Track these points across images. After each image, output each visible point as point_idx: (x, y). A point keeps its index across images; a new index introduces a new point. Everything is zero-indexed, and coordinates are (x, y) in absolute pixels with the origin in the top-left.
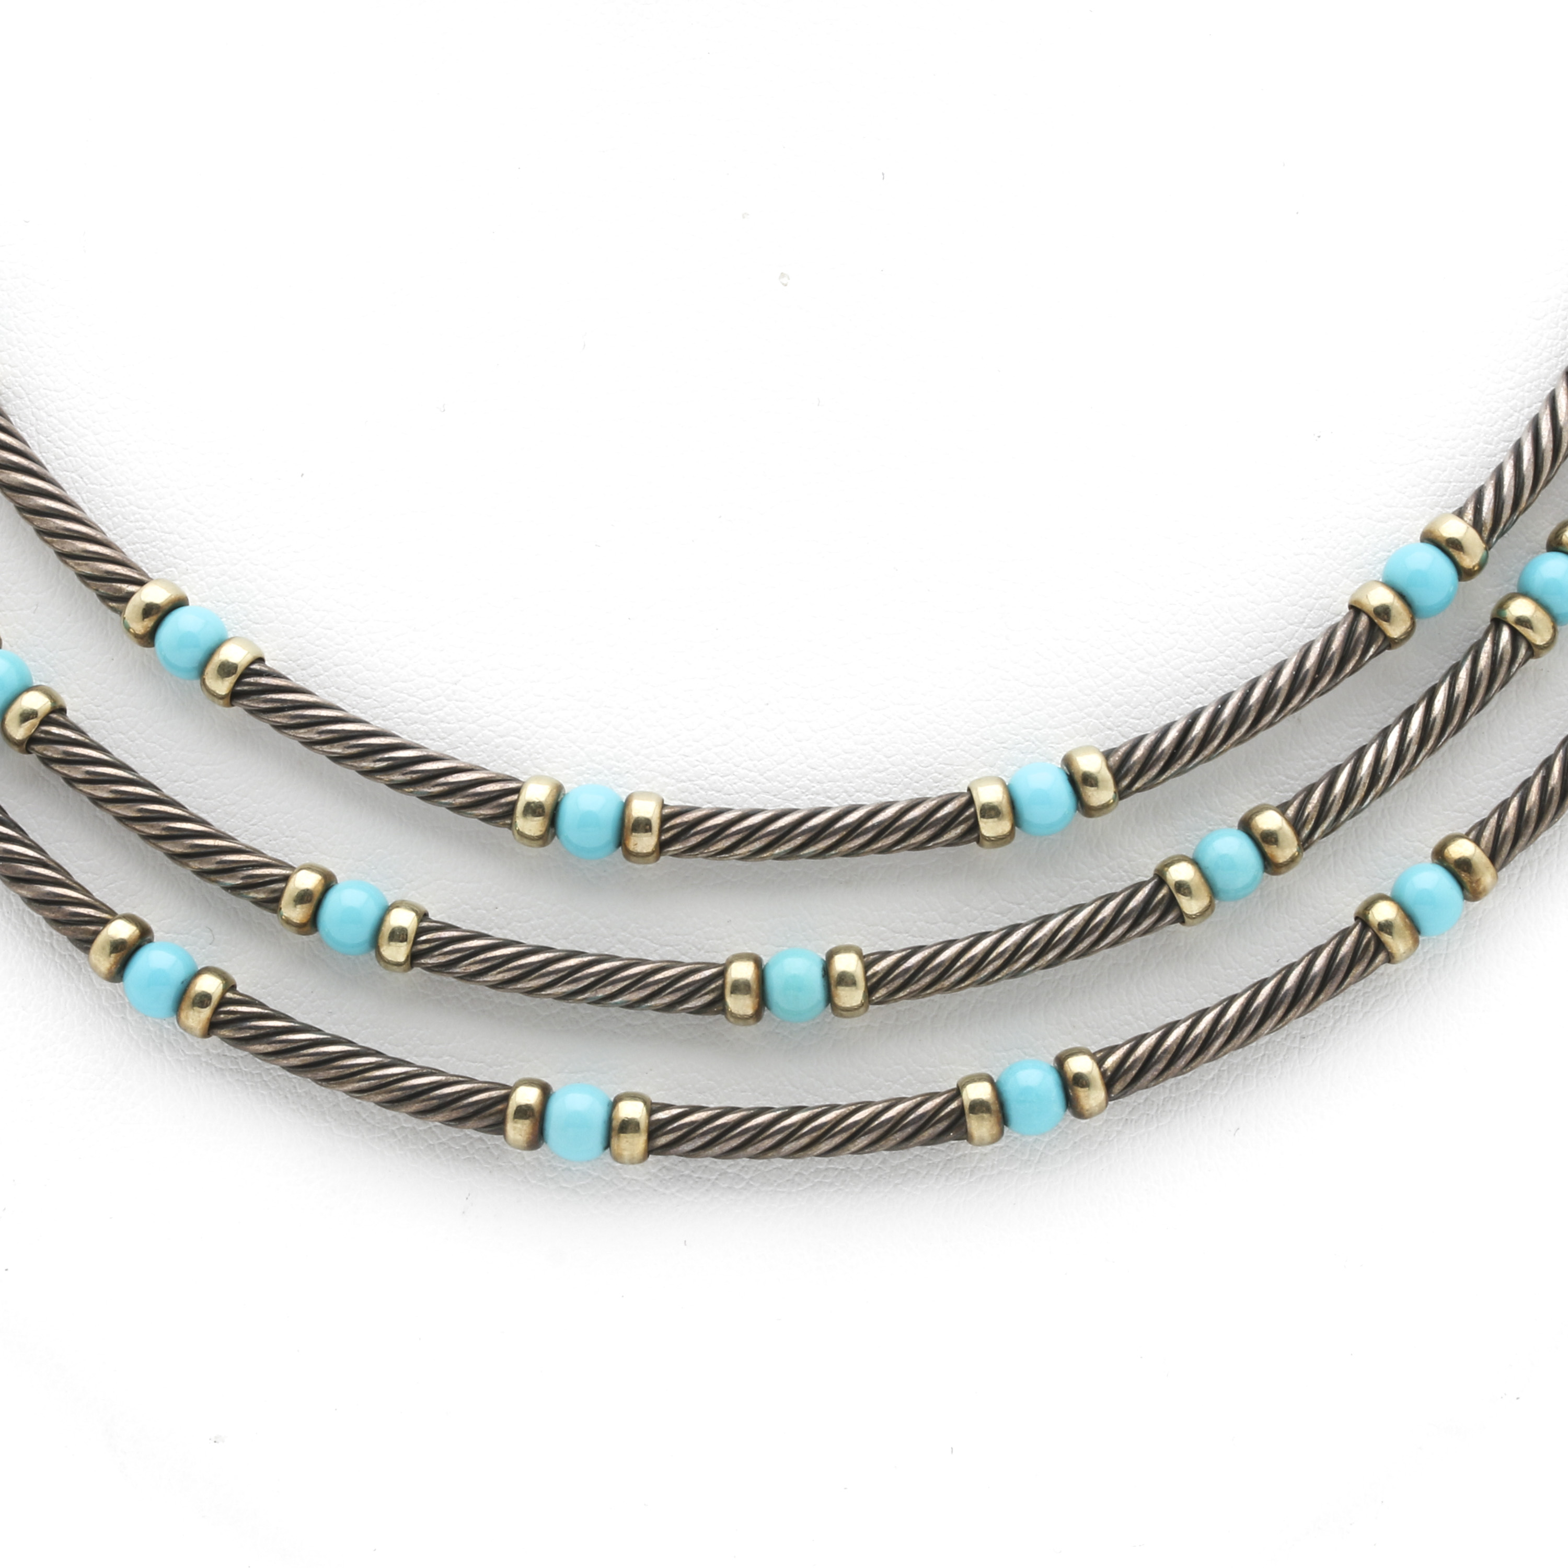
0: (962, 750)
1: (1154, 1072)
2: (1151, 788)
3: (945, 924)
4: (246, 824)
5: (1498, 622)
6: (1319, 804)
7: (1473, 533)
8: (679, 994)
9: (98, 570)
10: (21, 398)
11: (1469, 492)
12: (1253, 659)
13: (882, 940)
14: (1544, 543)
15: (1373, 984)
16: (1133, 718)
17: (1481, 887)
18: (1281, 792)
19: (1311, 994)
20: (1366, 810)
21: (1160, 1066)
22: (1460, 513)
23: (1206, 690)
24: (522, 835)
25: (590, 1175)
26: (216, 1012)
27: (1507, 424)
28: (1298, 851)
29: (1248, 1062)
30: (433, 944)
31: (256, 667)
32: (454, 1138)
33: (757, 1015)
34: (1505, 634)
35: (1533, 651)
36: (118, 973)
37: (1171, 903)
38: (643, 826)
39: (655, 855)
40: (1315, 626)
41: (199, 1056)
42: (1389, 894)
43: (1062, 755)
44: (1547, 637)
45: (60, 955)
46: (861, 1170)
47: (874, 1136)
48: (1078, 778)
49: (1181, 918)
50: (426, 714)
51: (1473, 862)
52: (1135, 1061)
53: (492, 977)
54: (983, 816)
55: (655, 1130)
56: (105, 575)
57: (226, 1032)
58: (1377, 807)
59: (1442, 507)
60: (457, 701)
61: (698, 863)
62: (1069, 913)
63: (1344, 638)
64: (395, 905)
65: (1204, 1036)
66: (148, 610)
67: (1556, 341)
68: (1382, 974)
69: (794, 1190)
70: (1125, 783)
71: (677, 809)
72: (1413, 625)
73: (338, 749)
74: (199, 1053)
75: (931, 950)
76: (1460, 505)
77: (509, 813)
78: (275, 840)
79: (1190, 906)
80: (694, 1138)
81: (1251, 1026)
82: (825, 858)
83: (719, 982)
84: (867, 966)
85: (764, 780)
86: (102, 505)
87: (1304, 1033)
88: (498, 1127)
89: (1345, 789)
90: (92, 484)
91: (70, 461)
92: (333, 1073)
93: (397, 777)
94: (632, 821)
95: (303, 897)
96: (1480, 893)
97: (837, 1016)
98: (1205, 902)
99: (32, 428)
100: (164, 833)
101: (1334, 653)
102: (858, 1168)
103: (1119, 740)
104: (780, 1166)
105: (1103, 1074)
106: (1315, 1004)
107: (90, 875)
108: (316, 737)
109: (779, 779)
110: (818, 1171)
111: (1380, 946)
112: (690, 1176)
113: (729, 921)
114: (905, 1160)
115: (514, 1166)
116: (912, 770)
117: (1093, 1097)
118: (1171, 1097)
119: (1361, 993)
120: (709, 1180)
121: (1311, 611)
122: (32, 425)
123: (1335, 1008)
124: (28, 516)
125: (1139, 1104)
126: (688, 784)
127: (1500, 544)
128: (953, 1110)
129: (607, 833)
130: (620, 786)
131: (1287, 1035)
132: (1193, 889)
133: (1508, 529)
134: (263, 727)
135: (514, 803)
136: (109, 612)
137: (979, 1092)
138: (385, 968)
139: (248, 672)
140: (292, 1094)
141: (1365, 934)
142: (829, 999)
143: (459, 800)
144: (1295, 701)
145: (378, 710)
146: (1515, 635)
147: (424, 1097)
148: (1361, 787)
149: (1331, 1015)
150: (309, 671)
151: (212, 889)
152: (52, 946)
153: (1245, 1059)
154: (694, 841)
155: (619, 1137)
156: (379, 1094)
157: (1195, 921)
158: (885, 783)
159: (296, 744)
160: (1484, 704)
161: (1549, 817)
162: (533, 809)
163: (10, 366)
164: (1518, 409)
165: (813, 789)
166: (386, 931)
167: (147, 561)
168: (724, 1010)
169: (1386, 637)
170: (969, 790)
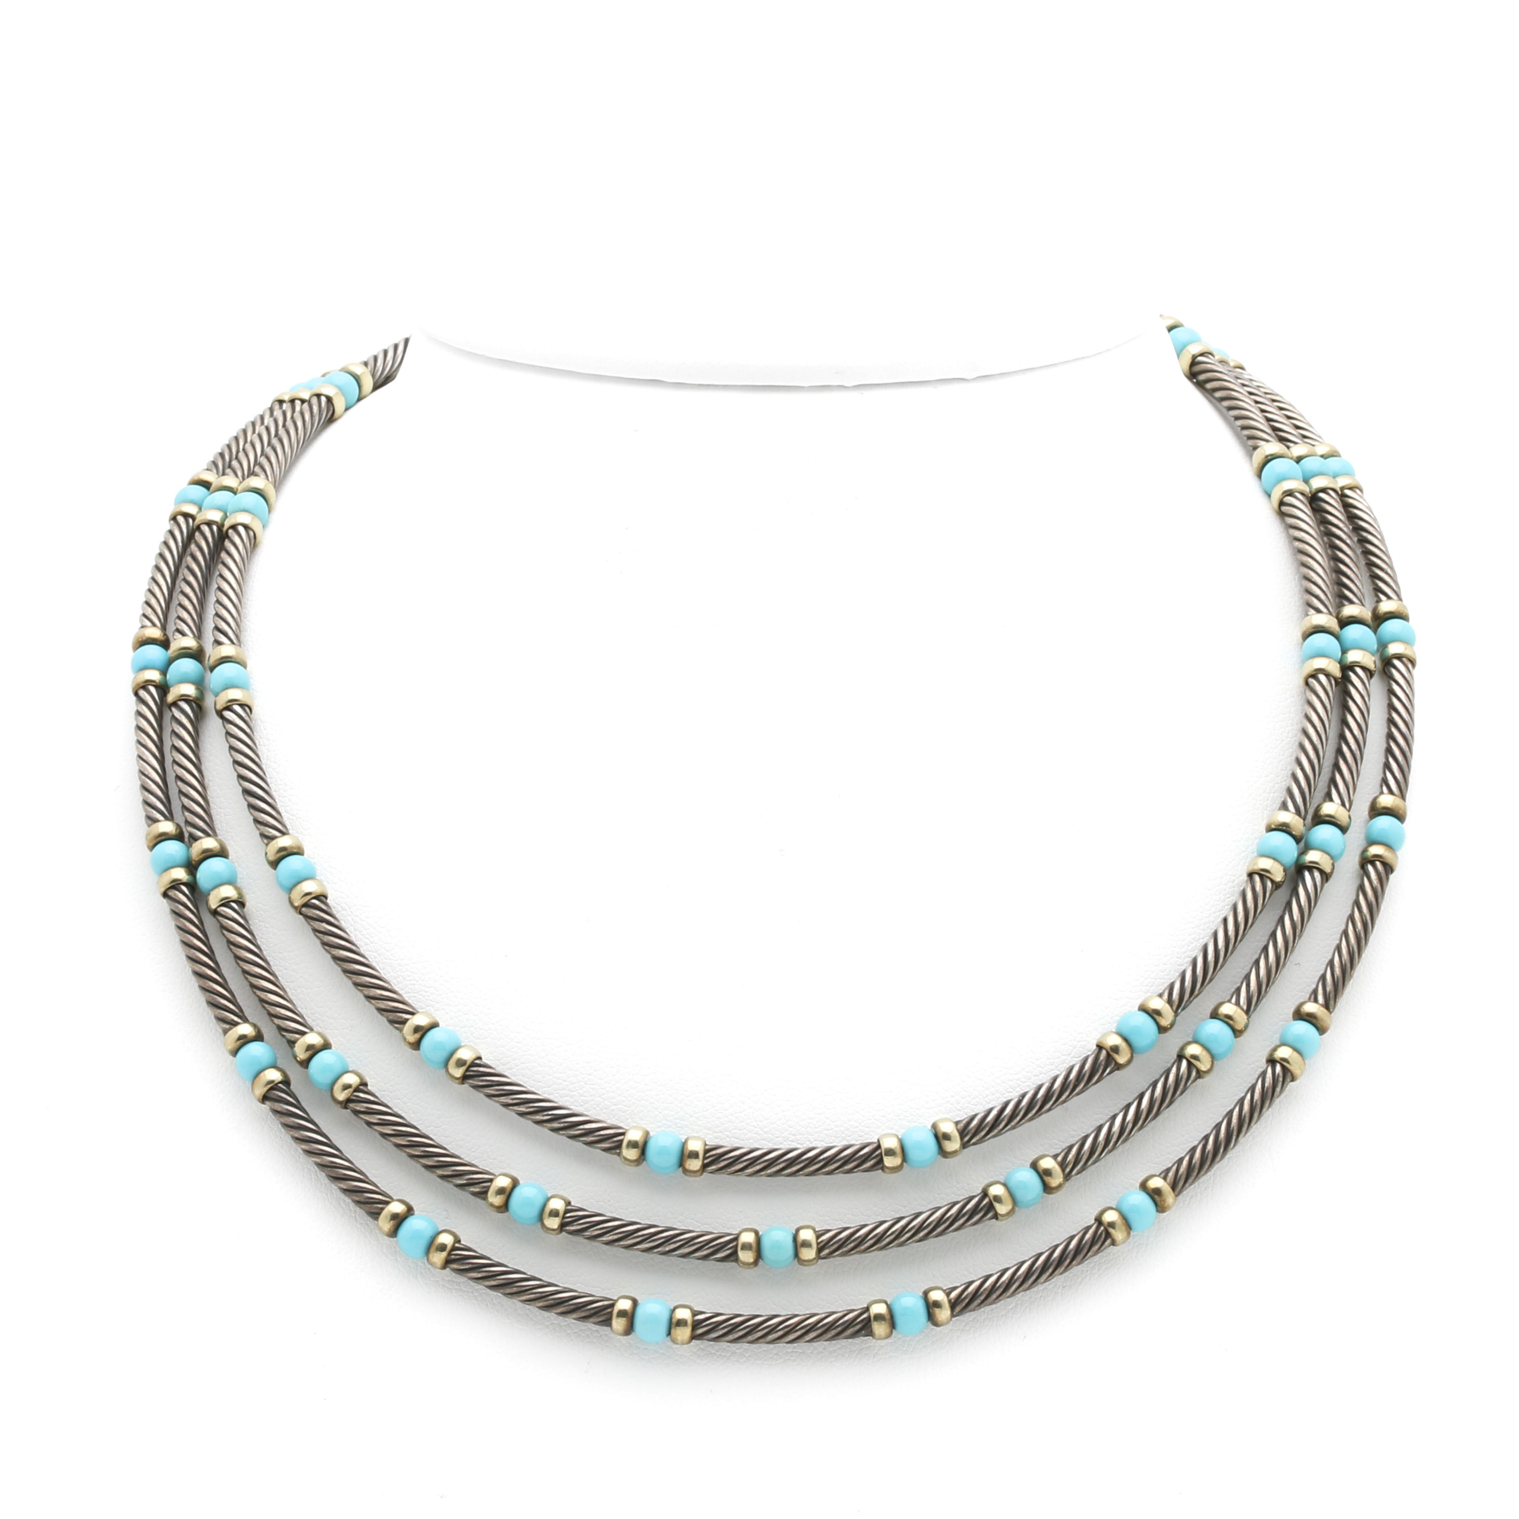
0: (875, 1119)
1: (978, 1301)
2: (981, 1143)
3: (863, 1216)
4: (469, 1152)
5: (1180, 1057)
6: (1075, 1155)
7: (1167, 1006)
8: (712, 1250)
9: (389, 1006)
10: (346, 910)
11: (1167, 984)
12: (1041, 1074)
13: (827, 1224)
14: (1209, 1016)
15: (1104, 1259)
16: (972, 1105)
17: (1166, 1205)
18: (1055, 1149)
19: (1068, 1261)
20: (1103, 1160)
21: (982, 1298)
22: (1161, 995)
23: (1014, 1090)
24: (626, 1159)
25: (658, 1352)
26: (449, 1254)
27: (1189, 948)
28: (1063, 1181)
29: (1032, 1300)
30: (574, 1219)
31: (478, 1062)
32: (581, 1330)
33: (756, 1263)
34: (1184, 1063)
35: (1200, 1074)
36: (394, 1233)
37: (991, 1207)
38: (694, 1155)
39: (700, 1171)
40: (1077, 1056)
41: (438, 1281)
42: (1114, 1207)
43: (931, 1124)
44: (1208, 1066)
45: (360, 1223)
46: (812, 1353)
47: (819, 1332)
48: (940, 1135)
49: (996, 1216)
50: (573, 1091)
51: (1162, 1189)
52: (968, 1295)
53: (606, 1238)
54: (886, 1155)
55: (696, 1325)
56: (393, 1009)
57: (455, 1266)
58: (1109, 1159)
59: (1151, 993)
60: (590, 1084)
61: (722, 1177)
62: (933, 1211)
63: (1092, 1063)
64: (552, 1197)
65: (1007, 1282)
66: (417, 1029)
67: (1219, 903)
68: (1110, 1253)
69: (773, 1363)
70: (966, 1139)
71: (713, 1147)
72: (1132, 1057)
73: (522, 1109)
74: (438, 1279)
75: (855, 1229)
76: (1161, 992)
77: (619, 1145)
78: (485, 1160)
79: (1001, 1209)
80: (718, 1330)
81: (1034, 1277)
82: (796, 1176)
83: (735, 1243)
84: (818, 1237)
85: (763, 1133)
86: (391, 971)
87: (1064, 1285)
88: (607, 1322)
89: (1091, 1146)
90: (386, 959)
91: (374, 946)
92: (515, 1290)
93: (556, 1125)
94: (688, 1152)
95: (501, 1191)
96: (1166, 1208)
97: (800, 1264)
98: (1010, 1207)
99: (352, 927)
100: (422, 1154)
101: (1086, 1071)
102: (810, 1351)
103: (963, 1116)
104: (766, 1349)
105: (950, 1301)
106: (1071, 1266)
107: (378, 1178)
108: (511, 1102)
109: (771, 1132)
110: (787, 1353)
111: (1108, 1235)
112: (714, 1354)
113: (741, 1212)
114: (836, 1348)
115: (616, 1346)
116: (847, 1130)
117: (944, 1314)
118: (988, 1318)
119: (1097, 1263)
120: (725, 1356)
121: (1074, 1048)
122: (352, 926)
123: (1083, 1271)
124: (349, 975)
125: (970, 1321)
126: (719, 1134)
127: (1183, 1014)
128: (864, 1319)
129: (674, 1159)
130: (681, 1134)
131: (1055, 1285)
132: (1003, 1199)
133: (1188, 1005)
134: (479, 1096)
135: (621, 1141)
136: (394, 1029)
137: (879, 1309)
138: (546, 1232)
139: (473, 1064)
140: (490, 1303)
141: (1100, 1227)
142: (796, 1255)
143: (590, 1139)
144: (1064, 1097)
145: (545, 1089)
146: (1190, 1064)
147: (566, 1304)
148: (1100, 1146)
149: (1080, 1275)
150: (507, 1066)
151: (448, 1186)
152: (356, 1218)
153: (1031, 1298)
154: (722, 1164)
155: (675, 1329)
156: (541, 1302)
157: (1004, 1218)
158: (831, 1136)
159: (498, 1105)
160: (1171, 1103)
161: (1206, 1167)
162: (633, 1145)
163: (340, 892)
164: (1197, 940)
165: (790, 1139)
166: (547, 1210)
167: (416, 1003)
168: (737, 1260)
169: (1116, 1063)
170: (878, 1140)
